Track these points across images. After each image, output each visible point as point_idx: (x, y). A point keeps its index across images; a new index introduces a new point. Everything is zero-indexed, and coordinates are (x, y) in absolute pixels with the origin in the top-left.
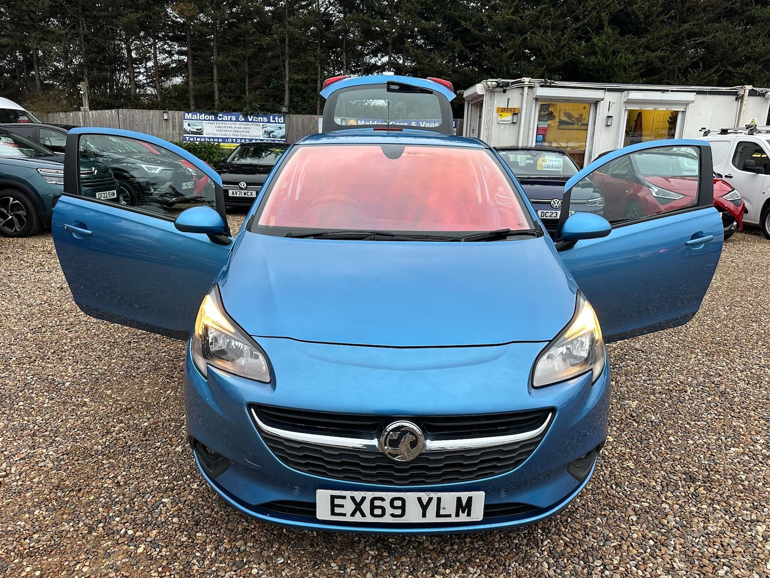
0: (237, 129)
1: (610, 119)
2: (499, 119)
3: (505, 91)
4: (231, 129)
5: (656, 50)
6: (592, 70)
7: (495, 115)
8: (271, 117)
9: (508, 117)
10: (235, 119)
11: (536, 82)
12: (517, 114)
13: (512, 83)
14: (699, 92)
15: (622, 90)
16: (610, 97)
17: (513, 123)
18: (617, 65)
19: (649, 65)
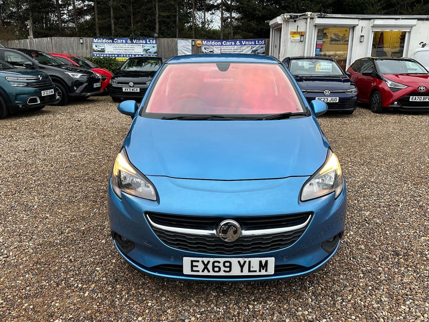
0: (126, 49)
1: (362, 38)
2: (292, 39)
3: (295, 21)
4: (122, 48)
6: (351, 6)
7: (289, 36)
8: (148, 40)
9: (298, 37)
10: (125, 42)
11: (315, 15)
12: (303, 35)
13: (300, 16)
14: (419, 19)
15: (370, 19)
16: (362, 23)
17: (301, 41)
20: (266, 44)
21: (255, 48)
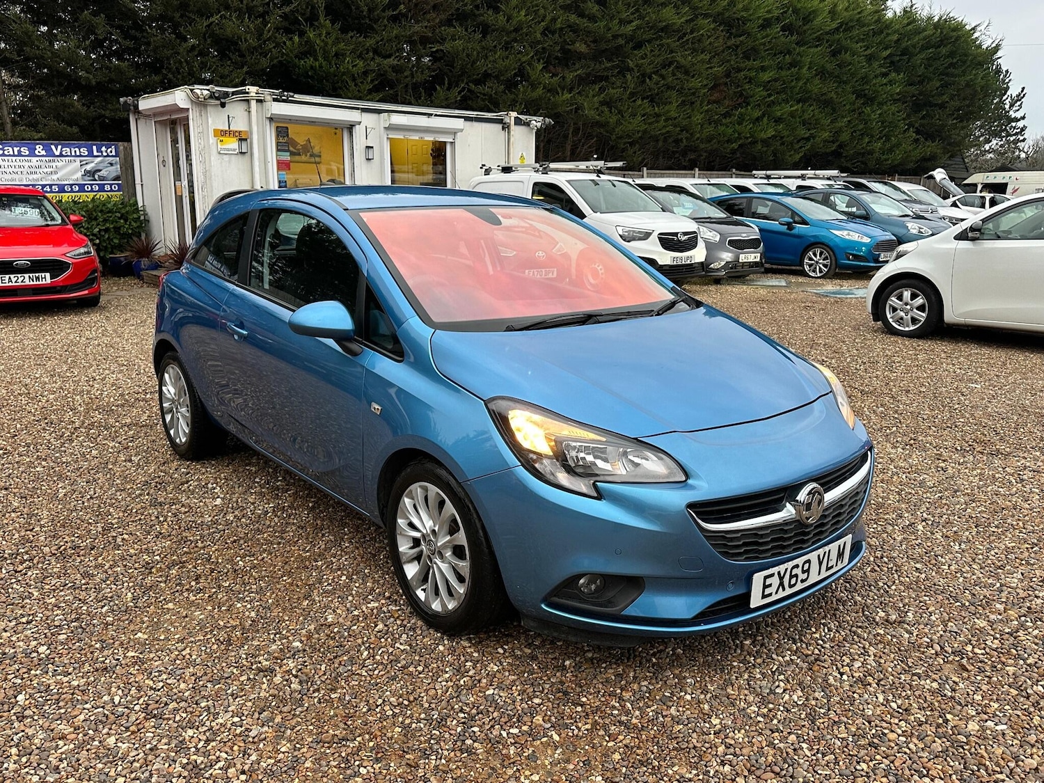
1: (370, 150)
2: (219, 146)
3: (223, 105)
4: (22, 169)
5: (389, 56)
6: (311, 77)
7: (212, 140)
8: (94, 147)
9: (233, 144)
11: (267, 93)
12: (246, 140)
13: (233, 93)
14: (467, 119)
15: (379, 112)
16: (368, 120)
17: (241, 153)
18: (344, 74)
19: (382, 75)
20: (122, 155)
21: (93, 165)
